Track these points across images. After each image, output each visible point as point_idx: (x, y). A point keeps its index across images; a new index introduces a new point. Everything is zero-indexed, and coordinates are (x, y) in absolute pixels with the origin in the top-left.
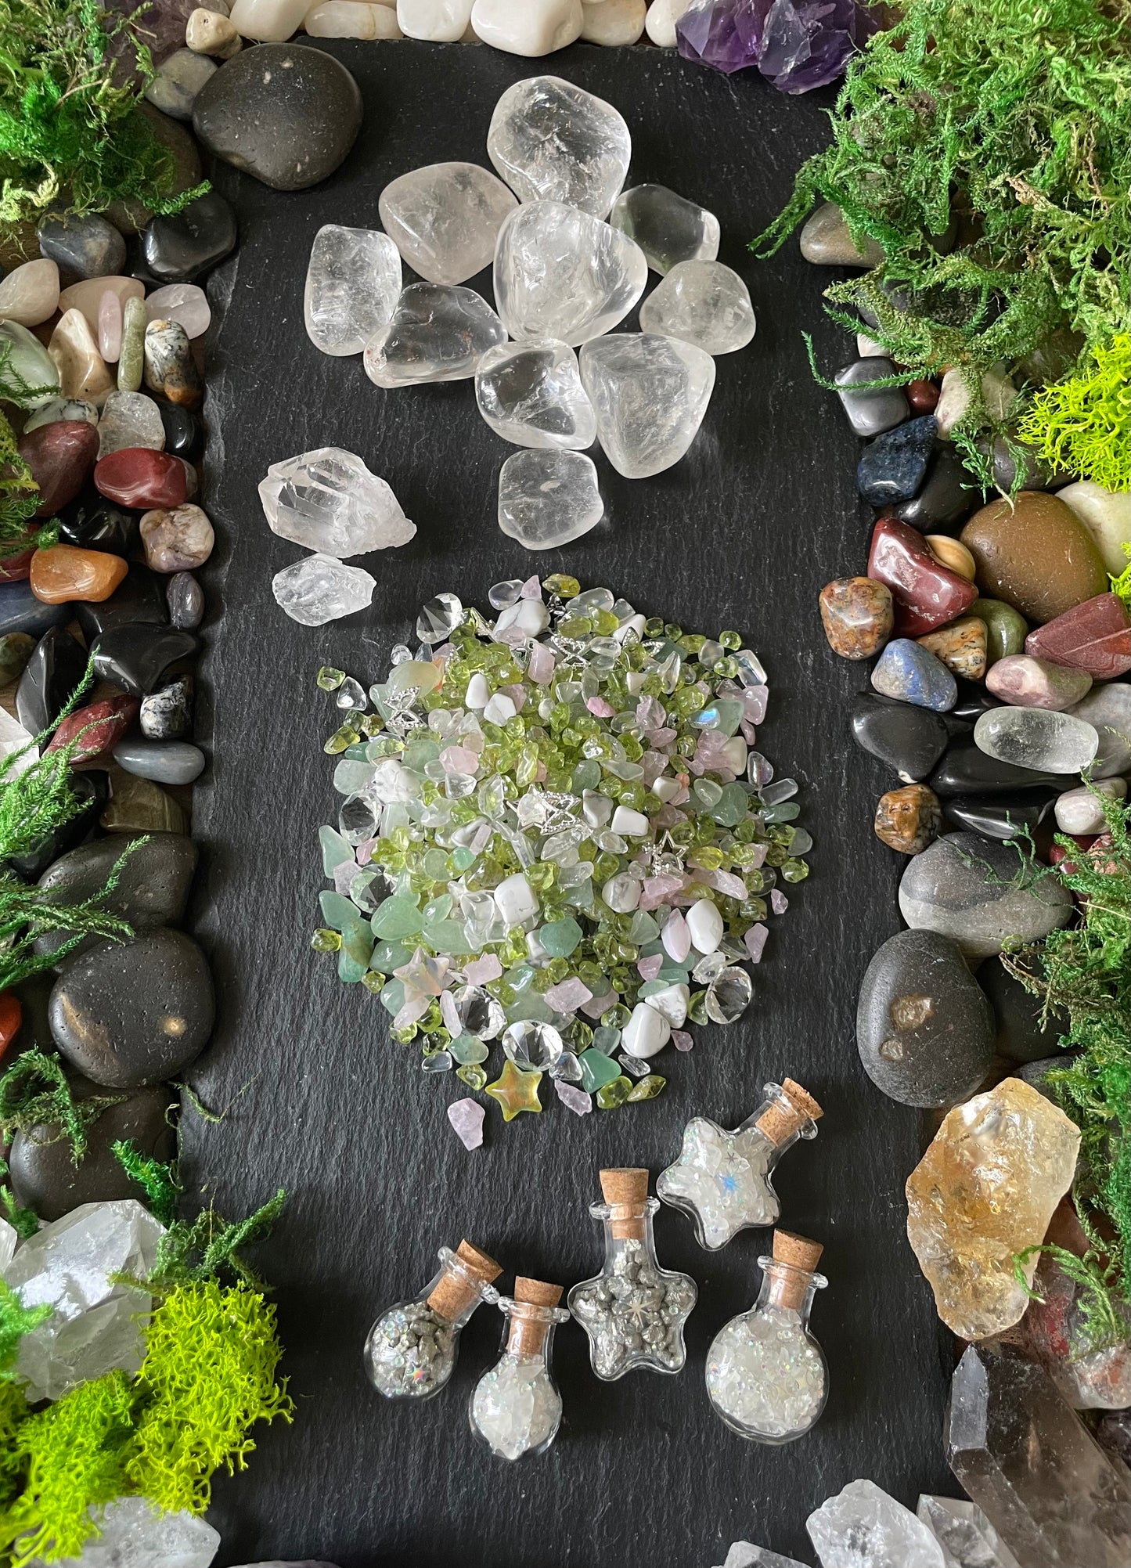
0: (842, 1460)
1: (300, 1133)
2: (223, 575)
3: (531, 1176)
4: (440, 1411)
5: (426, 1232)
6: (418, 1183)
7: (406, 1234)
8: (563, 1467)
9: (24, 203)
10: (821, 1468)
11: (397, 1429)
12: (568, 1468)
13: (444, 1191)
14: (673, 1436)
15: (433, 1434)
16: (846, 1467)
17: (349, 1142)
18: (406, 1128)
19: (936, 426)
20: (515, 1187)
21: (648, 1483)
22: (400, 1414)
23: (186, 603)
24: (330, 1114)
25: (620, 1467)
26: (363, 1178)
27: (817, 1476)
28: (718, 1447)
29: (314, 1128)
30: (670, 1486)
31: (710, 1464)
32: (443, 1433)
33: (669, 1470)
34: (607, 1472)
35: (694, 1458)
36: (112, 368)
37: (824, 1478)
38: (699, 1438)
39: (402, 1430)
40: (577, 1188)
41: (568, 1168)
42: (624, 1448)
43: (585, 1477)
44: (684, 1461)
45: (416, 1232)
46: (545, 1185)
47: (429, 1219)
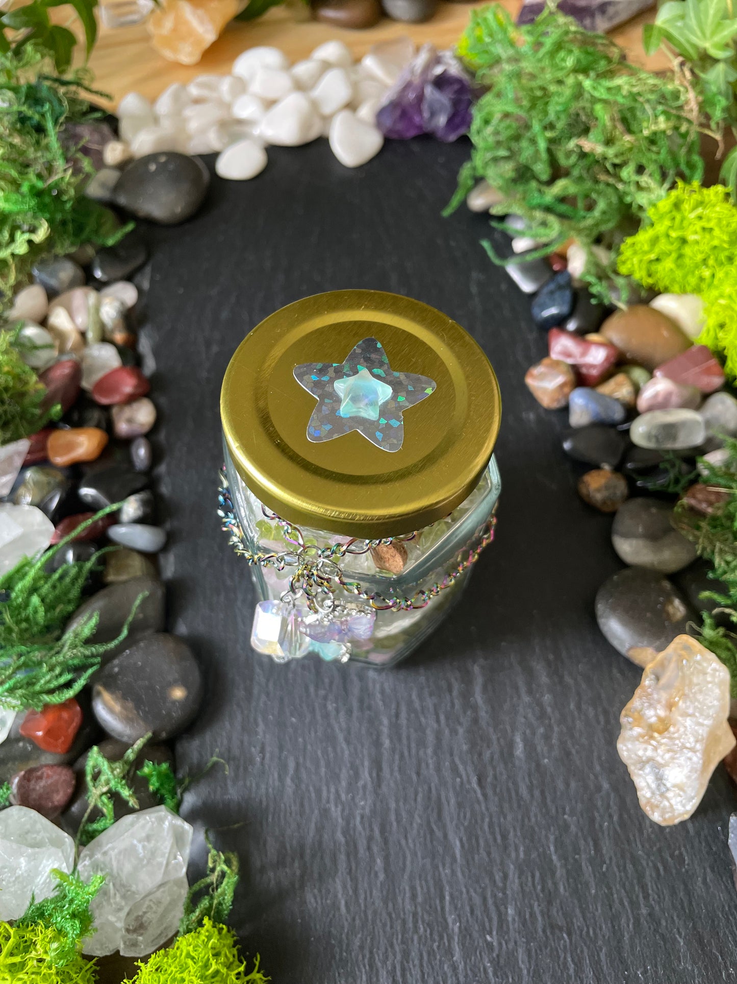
0: (694, 928)
1: (262, 764)
2: (162, 436)
3: (427, 765)
4: (397, 948)
5: (362, 817)
6: (350, 784)
7: (348, 823)
8: (495, 974)
9: (30, 242)
10: (681, 937)
11: (367, 967)
12: (499, 974)
13: (369, 786)
14: (569, 934)
15: (395, 968)
16: (698, 932)
17: (297, 764)
18: (334, 749)
19: (570, 278)
20: (418, 774)
21: (559, 974)
22: (368, 956)
23: (141, 452)
24: (281, 748)
25: (537, 965)
26: (311, 788)
27: (679, 943)
28: (604, 937)
29: (271, 759)
30: (576, 972)
31: (601, 951)
32: (402, 963)
33: (573, 960)
34: (529, 972)
35: (588, 948)
36: (83, 334)
37: (684, 943)
38: (588, 932)
39: (371, 966)
40: (461, 767)
41: (452, 755)
42: (536, 950)
43: (512, 978)
44: (582, 952)
45: (354, 818)
46: (438, 769)
47: (363, 808)
